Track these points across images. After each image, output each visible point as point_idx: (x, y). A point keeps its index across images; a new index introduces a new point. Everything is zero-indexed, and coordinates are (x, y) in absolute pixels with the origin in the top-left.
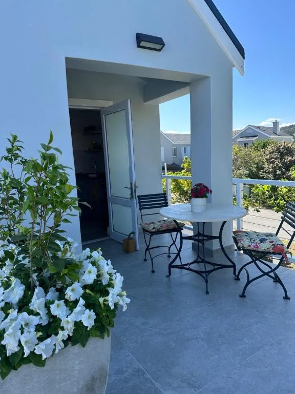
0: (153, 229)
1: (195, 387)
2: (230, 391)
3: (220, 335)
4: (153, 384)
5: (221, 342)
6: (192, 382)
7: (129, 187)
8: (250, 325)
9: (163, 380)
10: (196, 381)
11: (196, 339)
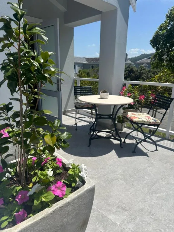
0: (79, 106)
1: (127, 210)
2: (149, 210)
3: (131, 176)
4: (99, 212)
5: (132, 180)
6: (124, 207)
7: (56, 83)
8: (145, 169)
9: (105, 209)
10: (126, 206)
11: (117, 180)
